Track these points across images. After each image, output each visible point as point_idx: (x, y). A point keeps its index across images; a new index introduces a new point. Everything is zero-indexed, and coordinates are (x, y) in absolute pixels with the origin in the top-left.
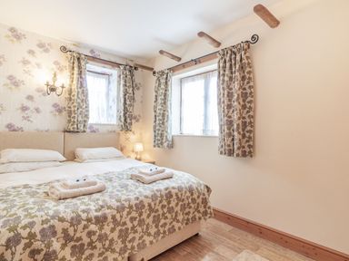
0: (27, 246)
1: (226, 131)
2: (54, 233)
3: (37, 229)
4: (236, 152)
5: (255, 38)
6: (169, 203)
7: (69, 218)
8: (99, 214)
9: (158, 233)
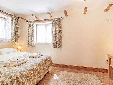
0: (17, 82)
1: (55, 41)
2: (23, 76)
3: (18, 76)
4: (58, 47)
5: (62, 18)
6: (45, 62)
7: (25, 71)
8: (32, 68)
9: (44, 71)
